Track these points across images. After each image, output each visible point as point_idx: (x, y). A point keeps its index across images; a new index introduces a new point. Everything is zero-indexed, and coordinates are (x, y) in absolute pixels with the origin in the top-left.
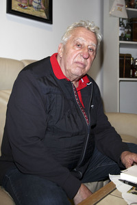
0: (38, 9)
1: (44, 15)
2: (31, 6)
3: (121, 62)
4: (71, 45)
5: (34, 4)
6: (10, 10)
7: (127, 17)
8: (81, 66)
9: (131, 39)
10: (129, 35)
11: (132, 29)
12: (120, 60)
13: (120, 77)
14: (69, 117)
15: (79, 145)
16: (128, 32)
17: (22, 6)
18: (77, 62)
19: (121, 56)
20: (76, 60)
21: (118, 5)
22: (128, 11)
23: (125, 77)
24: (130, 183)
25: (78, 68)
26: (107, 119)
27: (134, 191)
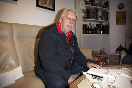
0: (49, 5)
1: (52, 8)
2: (46, 3)
3: (83, 27)
4: (65, 18)
5: (47, 3)
6: (38, 5)
7: (85, 9)
8: (70, 27)
9: (87, 18)
10: (86, 16)
11: (87, 14)
12: (83, 26)
13: (83, 33)
14: (65, 49)
15: (69, 60)
16: (86, 15)
17: (43, 4)
18: (68, 26)
19: (83, 25)
20: (68, 24)
21: (82, 4)
22: (86, 6)
23: (85, 34)
24: (91, 75)
25: (68, 28)
26: (80, 50)
27: (93, 77)
